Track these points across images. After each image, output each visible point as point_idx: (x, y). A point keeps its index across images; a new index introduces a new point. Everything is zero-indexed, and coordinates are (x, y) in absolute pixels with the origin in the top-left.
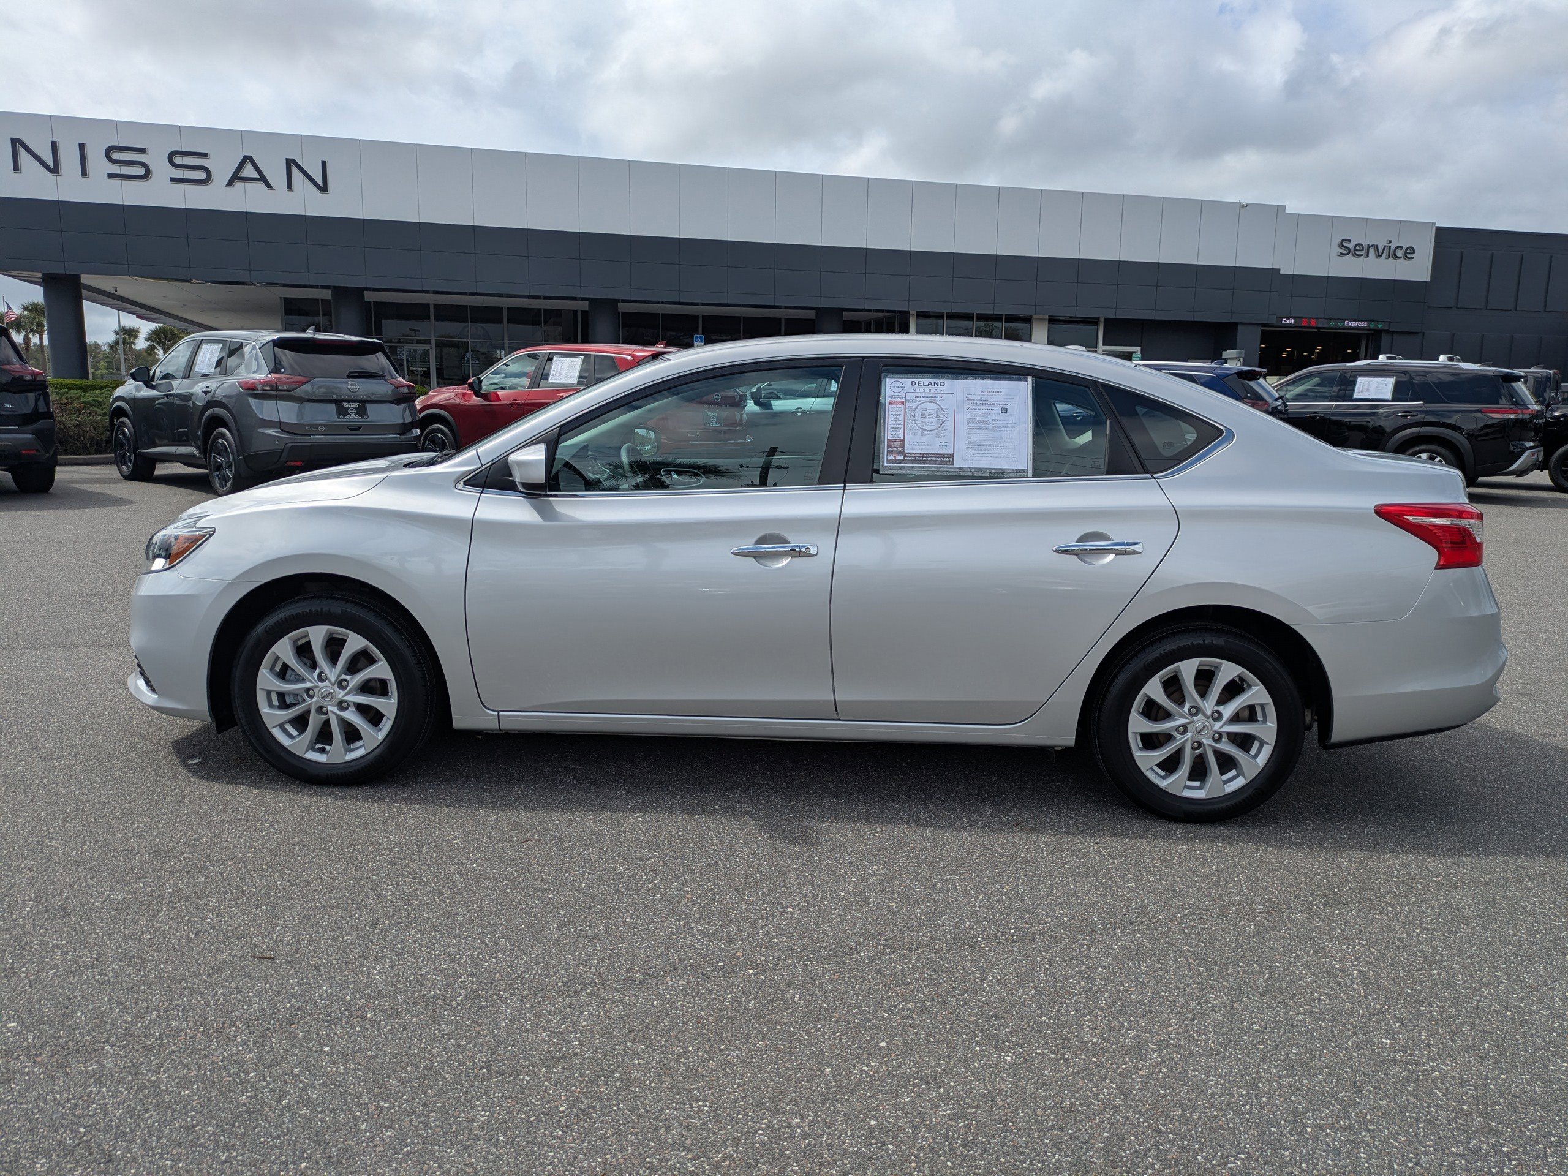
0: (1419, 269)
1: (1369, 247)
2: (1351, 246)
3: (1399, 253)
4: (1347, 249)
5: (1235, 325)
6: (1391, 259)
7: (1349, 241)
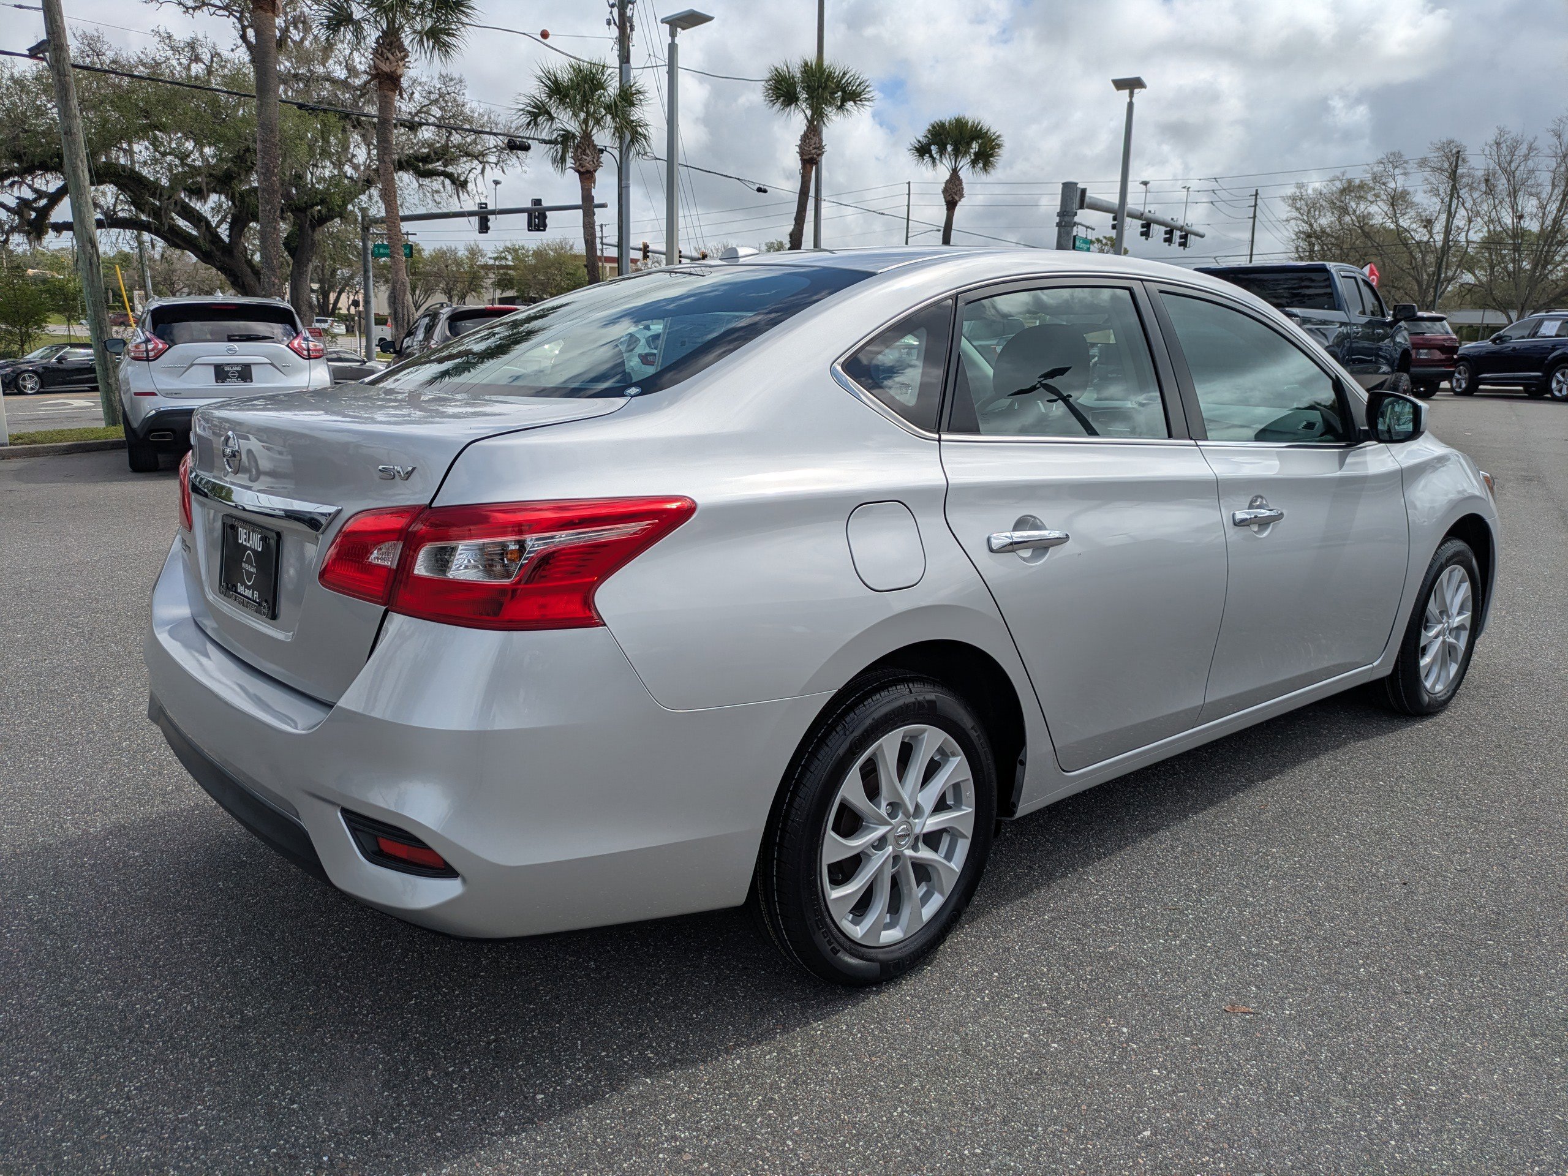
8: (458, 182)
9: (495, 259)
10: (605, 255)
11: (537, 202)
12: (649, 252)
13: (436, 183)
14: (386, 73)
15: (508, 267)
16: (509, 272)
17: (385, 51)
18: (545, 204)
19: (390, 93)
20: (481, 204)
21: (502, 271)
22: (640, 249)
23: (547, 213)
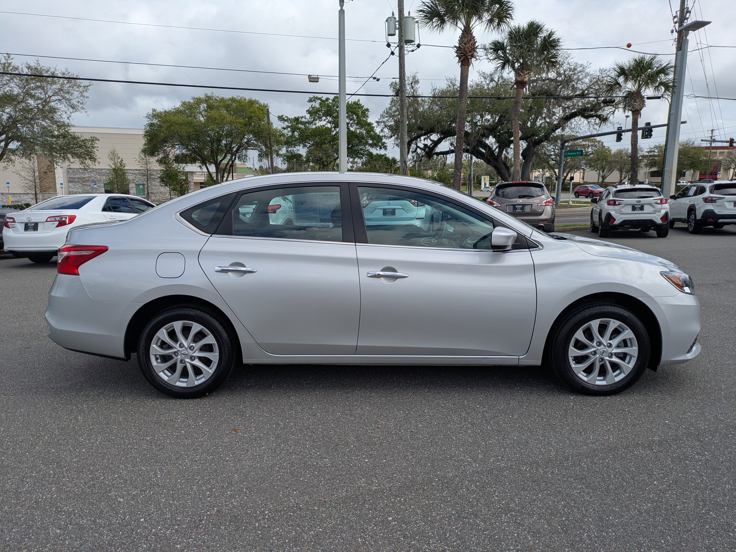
8: (602, 119)
9: (648, 152)
10: (712, 146)
11: (648, 124)
12: (733, 143)
13: (592, 120)
14: (519, 81)
15: (655, 156)
16: (655, 158)
17: (520, 72)
18: (652, 124)
19: (520, 90)
20: (619, 128)
21: (651, 158)
22: (727, 142)
23: (653, 129)
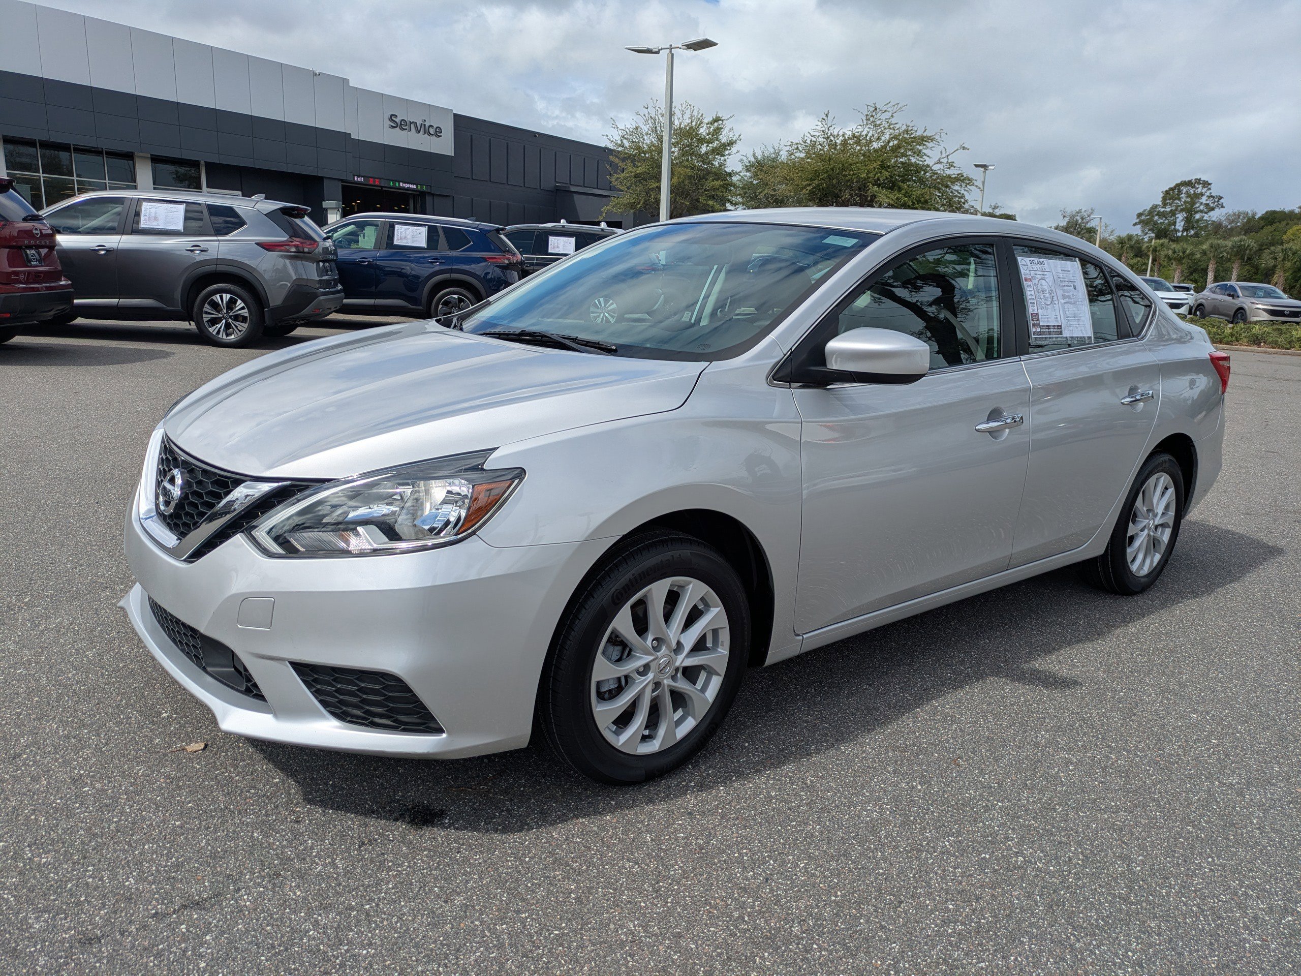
0: (445, 146)
1: (411, 123)
2: (398, 120)
3: (432, 131)
4: (398, 124)
5: (320, 179)
6: (426, 135)
7: (396, 116)
